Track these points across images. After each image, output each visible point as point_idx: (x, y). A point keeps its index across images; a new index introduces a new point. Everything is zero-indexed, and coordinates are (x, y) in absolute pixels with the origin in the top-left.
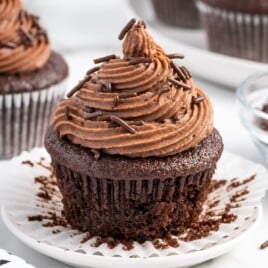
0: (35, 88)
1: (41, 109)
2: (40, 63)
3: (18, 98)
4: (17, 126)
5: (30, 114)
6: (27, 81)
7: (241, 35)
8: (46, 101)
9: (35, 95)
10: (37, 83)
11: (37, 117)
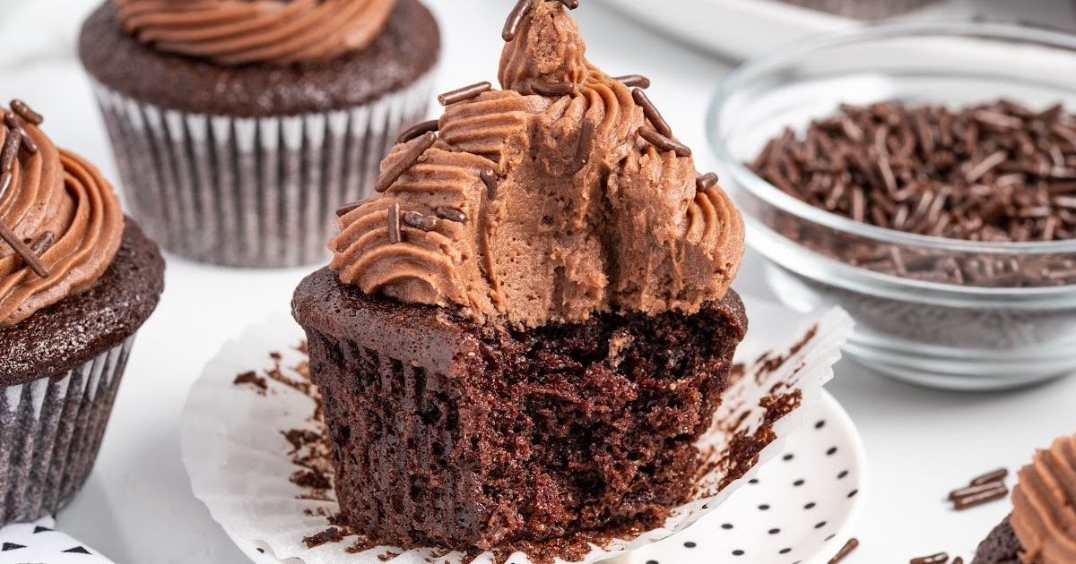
0: (338, 104)
1: (356, 153)
2: (357, 37)
3: (293, 127)
4: (293, 192)
5: (325, 164)
6: (317, 86)
8: (369, 133)
9: (338, 121)
10: (345, 90)
11: (345, 172)
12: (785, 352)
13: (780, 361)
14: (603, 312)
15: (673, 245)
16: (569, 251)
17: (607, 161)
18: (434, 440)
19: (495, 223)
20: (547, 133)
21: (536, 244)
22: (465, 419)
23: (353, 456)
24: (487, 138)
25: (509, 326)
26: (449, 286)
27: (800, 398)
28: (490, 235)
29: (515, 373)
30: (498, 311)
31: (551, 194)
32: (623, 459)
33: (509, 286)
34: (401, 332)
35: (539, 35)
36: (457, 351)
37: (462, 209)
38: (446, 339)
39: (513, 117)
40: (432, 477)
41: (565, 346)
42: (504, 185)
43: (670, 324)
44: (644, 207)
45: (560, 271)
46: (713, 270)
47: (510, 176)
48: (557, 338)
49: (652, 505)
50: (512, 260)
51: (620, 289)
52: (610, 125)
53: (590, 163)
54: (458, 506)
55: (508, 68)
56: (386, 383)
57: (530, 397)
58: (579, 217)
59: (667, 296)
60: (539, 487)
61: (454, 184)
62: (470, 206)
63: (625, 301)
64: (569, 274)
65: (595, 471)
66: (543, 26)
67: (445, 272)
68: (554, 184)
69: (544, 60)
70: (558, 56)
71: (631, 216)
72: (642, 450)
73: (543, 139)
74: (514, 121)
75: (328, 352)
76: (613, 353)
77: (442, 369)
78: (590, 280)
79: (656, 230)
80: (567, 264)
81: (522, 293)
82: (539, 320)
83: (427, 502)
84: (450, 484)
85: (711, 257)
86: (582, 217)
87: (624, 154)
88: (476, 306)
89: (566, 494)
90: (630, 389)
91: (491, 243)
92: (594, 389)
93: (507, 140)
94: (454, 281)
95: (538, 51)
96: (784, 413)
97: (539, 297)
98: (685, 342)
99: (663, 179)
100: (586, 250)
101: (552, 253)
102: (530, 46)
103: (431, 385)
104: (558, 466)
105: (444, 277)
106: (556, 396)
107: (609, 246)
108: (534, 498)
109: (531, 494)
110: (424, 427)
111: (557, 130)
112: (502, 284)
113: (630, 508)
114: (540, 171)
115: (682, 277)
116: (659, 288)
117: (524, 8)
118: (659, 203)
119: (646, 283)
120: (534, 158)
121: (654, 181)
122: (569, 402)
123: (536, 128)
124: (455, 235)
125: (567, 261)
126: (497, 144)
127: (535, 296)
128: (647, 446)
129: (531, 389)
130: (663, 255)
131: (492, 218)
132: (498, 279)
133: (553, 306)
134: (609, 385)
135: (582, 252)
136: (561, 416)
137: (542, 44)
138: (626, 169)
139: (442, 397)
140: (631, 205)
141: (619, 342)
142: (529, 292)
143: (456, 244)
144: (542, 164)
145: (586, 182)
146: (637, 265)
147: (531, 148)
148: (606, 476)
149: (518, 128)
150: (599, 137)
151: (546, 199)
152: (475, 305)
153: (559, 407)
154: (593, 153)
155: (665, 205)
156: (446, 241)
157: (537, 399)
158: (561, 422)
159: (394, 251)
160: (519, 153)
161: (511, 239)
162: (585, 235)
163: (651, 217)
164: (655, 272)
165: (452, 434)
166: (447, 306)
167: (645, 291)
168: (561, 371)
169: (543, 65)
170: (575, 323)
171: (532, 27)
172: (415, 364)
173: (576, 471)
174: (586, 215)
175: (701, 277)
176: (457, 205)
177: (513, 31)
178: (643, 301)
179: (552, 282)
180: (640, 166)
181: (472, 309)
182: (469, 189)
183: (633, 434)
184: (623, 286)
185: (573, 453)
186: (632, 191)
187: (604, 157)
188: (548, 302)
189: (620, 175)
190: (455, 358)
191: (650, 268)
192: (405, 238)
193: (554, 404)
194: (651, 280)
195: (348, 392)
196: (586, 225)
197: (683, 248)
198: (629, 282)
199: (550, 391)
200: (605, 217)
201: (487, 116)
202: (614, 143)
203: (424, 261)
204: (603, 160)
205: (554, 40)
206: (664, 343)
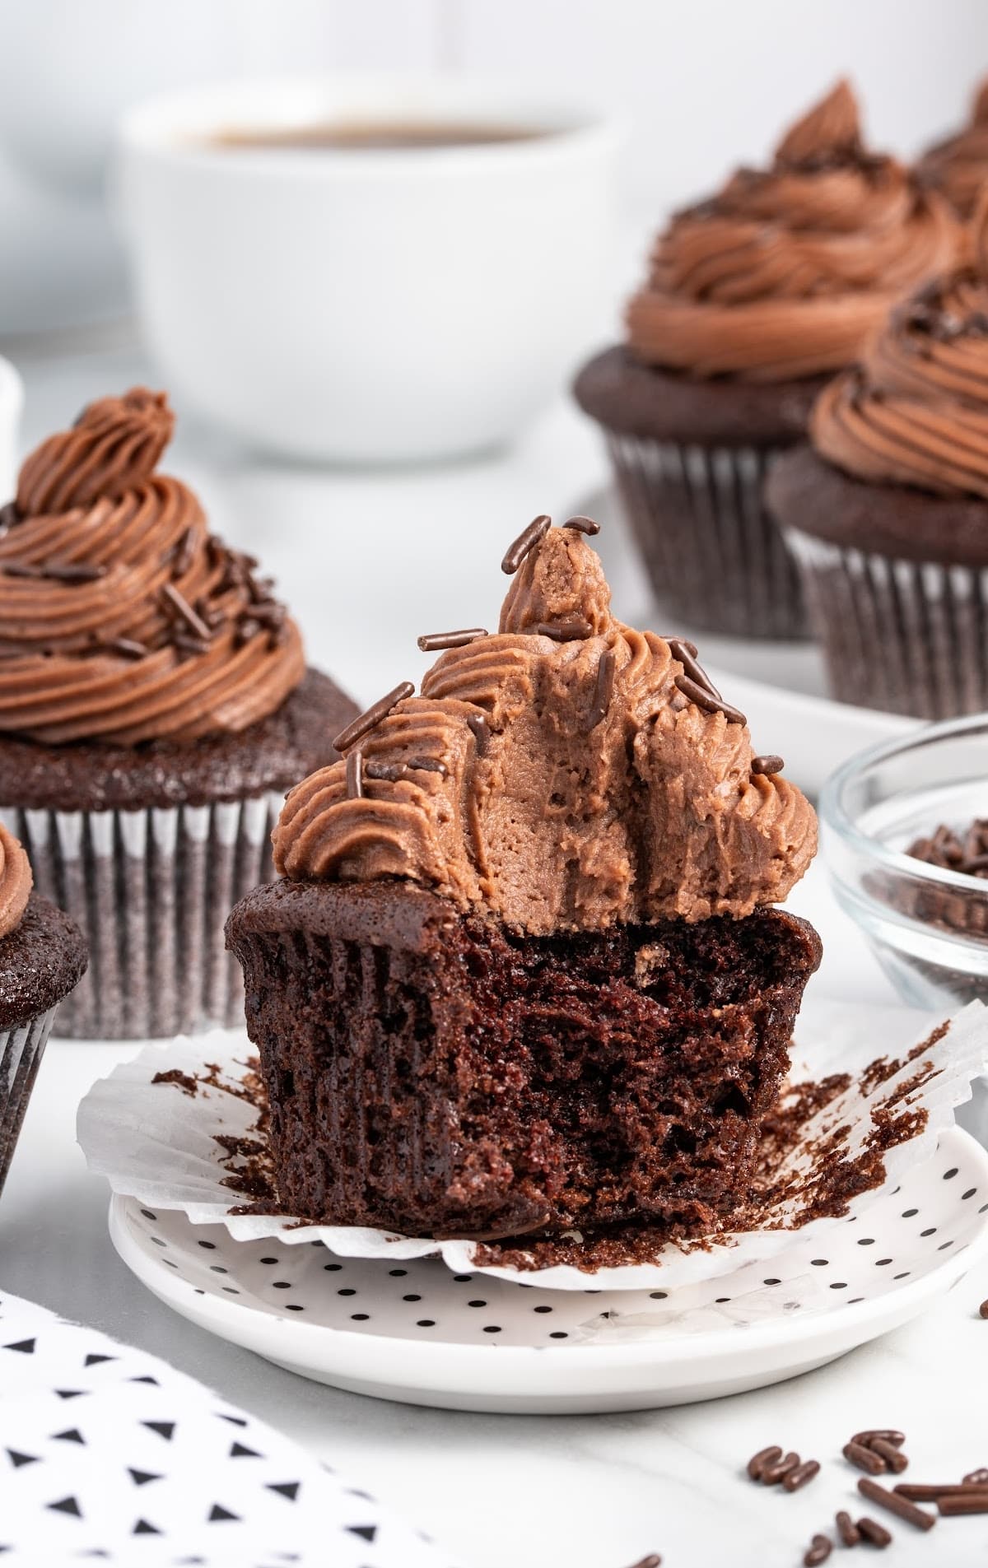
7: (941, 641)
12: (903, 1056)
13: (895, 1067)
14: (629, 923)
15: (718, 819)
16: (585, 840)
17: (633, 715)
18: (398, 1052)
19: (486, 789)
20: (556, 679)
21: (542, 832)
22: (439, 1017)
23: (295, 1111)
24: (478, 682)
25: (505, 929)
26: (423, 849)
27: (925, 1121)
28: (480, 806)
29: (509, 989)
30: (489, 907)
31: (562, 764)
32: (651, 1112)
33: (505, 879)
34: (359, 903)
35: (549, 567)
36: (428, 916)
37: (442, 758)
38: (415, 905)
39: (512, 654)
40: (395, 1107)
41: (578, 966)
42: (497, 743)
43: (717, 938)
44: (681, 772)
45: (573, 865)
46: (770, 853)
47: (508, 732)
48: (569, 958)
49: (695, 1201)
50: (510, 848)
51: (652, 890)
52: (637, 669)
53: (611, 716)
54: (427, 1148)
55: (510, 614)
56: (339, 977)
57: (529, 1020)
58: (598, 793)
59: (713, 896)
60: (536, 1134)
61: (433, 730)
62: (453, 756)
63: (657, 906)
64: (584, 865)
65: (616, 1131)
66: (554, 555)
67: (417, 829)
68: (566, 750)
69: (555, 595)
70: (573, 591)
71: (665, 788)
72: (678, 1099)
73: (551, 684)
74: (514, 660)
75: (268, 966)
76: (641, 969)
77: (409, 940)
78: (610, 870)
79: (698, 801)
80: (582, 854)
81: (523, 890)
82: (544, 926)
83: (388, 1146)
84: (416, 1118)
85: (767, 835)
86: (602, 792)
87: (656, 708)
88: (459, 884)
89: (576, 1164)
90: (661, 1015)
91: (481, 817)
92: (610, 1010)
93: (504, 684)
94: (428, 843)
95: (547, 585)
96: (901, 1140)
97: (545, 899)
98: (738, 966)
99: (705, 738)
100: (607, 837)
101: (562, 841)
102: (538, 580)
103: (396, 969)
104: (566, 1126)
105: (416, 837)
106: (562, 1015)
107: (638, 841)
108: (528, 1148)
109: (525, 1142)
110: (384, 1038)
111: (568, 674)
112: (496, 875)
113: (663, 1202)
114: (547, 731)
115: (731, 866)
116: (702, 885)
117: (531, 537)
118: (696, 764)
119: (685, 877)
120: (539, 714)
121: (695, 739)
122: (577, 1026)
123: (542, 674)
124: (432, 787)
125: (582, 852)
126: (490, 687)
127: (540, 897)
128: (684, 1096)
129: (528, 1010)
130: (706, 836)
131: (483, 783)
132: (492, 869)
133: (563, 910)
134: (633, 1007)
135: (602, 839)
136: (570, 1048)
137: (553, 577)
138: (658, 725)
139: (409, 991)
140: (666, 771)
141: (650, 955)
142: (533, 892)
143: (432, 798)
144: (550, 721)
145: (606, 741)
146: (673, 857)
147: (537, 701)
148: (630, 1134)
149: (518, 668)
150: (623, 682)
151: (556, 769)
152: (456, 882)
153: (565, 1033)
154: (616, 700)
155: (708, 769)
156: (418, 791)
157: (538, 1023)
158: (569, 1057)
159: (353, 808)
160: (520, 703)
161: (508, 819)
162: (606, 820)
163: (691, 785)
164: (697, 862)
165: (421, 1045)
166: (420, 878)
167: (683, 887)
168: (571, 993)
169: (554, 602)
170: (592, 930)
171: (541, 558)
172: (375, 941)
173: (590, 1131)
174: (608, 793)
175: (755, 864)
176: (436, 754)
177: (515, 561)
178: (680, 899)
179: (562, 880)
180: (675, 722)
181: (454, 887)
182: (452, 736)
183: (665, 1079)
184: (656, 884)
185: (586, 1107)
186: (666, 753)
187: (630, 709)
188: (557, 904)
189: (650, 734)
190: (426, 925)
191: (690, 855)
192: (368, 792)
193: (559, 1028)
194: (691, 870)
195: (291, 1009)
196: (606, 804)
197: (732, 823)
198: (664, 881)
199: (555, 1012)
200: (633, 799)
201: (480, 656)
202: (642, 692)
203: (391, 818)
204: (629, 713)
205: (567, 572)
206: (710, 966)
